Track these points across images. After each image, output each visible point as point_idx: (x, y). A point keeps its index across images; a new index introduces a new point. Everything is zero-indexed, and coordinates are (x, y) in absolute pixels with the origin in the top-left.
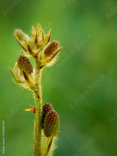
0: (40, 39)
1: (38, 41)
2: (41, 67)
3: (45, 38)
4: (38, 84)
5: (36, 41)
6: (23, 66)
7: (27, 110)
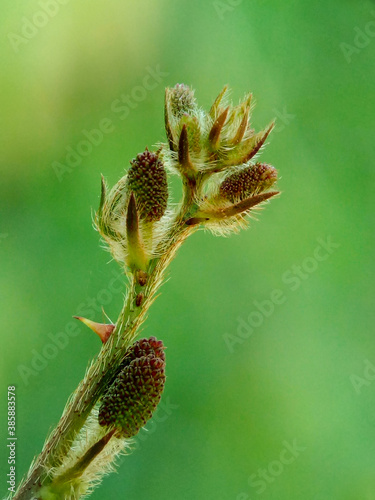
1: (221, 137)
2: (191, 222)
3: (243, 140)
4: (159, 265)
5: (214, 133)
6: (139, 184)
7: (87, 321)
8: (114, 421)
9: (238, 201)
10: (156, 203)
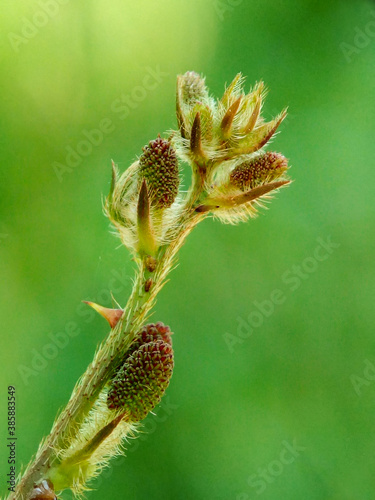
0: (240, 121)
1: (233, 125)
2: (199, 210)
3: (254, 129)
4: (168, 251)
5: (227, 121)
6: (151, 171)
7: (95, 306)
8: (123, 404)
9: (248, 190)
10: (167, 190)
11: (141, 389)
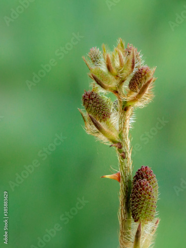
2: (125, 109)
3: (124, 64)
5: (109, 68)
7: (107, 176)
8: (139, 218)
9: (138, 91)
10: (102, 112)
11: (142, 208)
